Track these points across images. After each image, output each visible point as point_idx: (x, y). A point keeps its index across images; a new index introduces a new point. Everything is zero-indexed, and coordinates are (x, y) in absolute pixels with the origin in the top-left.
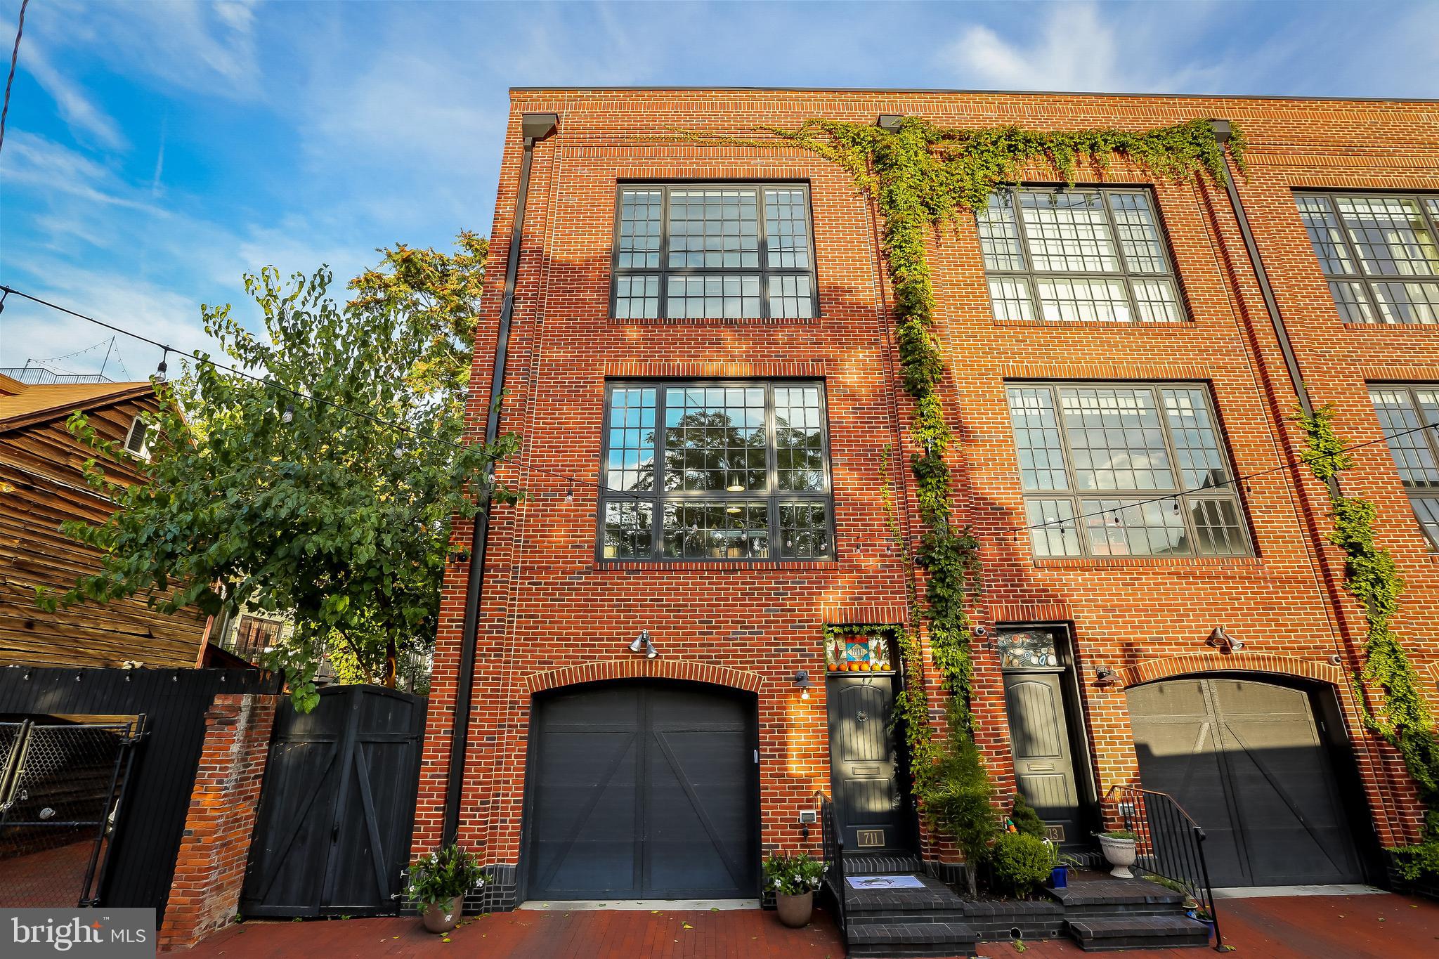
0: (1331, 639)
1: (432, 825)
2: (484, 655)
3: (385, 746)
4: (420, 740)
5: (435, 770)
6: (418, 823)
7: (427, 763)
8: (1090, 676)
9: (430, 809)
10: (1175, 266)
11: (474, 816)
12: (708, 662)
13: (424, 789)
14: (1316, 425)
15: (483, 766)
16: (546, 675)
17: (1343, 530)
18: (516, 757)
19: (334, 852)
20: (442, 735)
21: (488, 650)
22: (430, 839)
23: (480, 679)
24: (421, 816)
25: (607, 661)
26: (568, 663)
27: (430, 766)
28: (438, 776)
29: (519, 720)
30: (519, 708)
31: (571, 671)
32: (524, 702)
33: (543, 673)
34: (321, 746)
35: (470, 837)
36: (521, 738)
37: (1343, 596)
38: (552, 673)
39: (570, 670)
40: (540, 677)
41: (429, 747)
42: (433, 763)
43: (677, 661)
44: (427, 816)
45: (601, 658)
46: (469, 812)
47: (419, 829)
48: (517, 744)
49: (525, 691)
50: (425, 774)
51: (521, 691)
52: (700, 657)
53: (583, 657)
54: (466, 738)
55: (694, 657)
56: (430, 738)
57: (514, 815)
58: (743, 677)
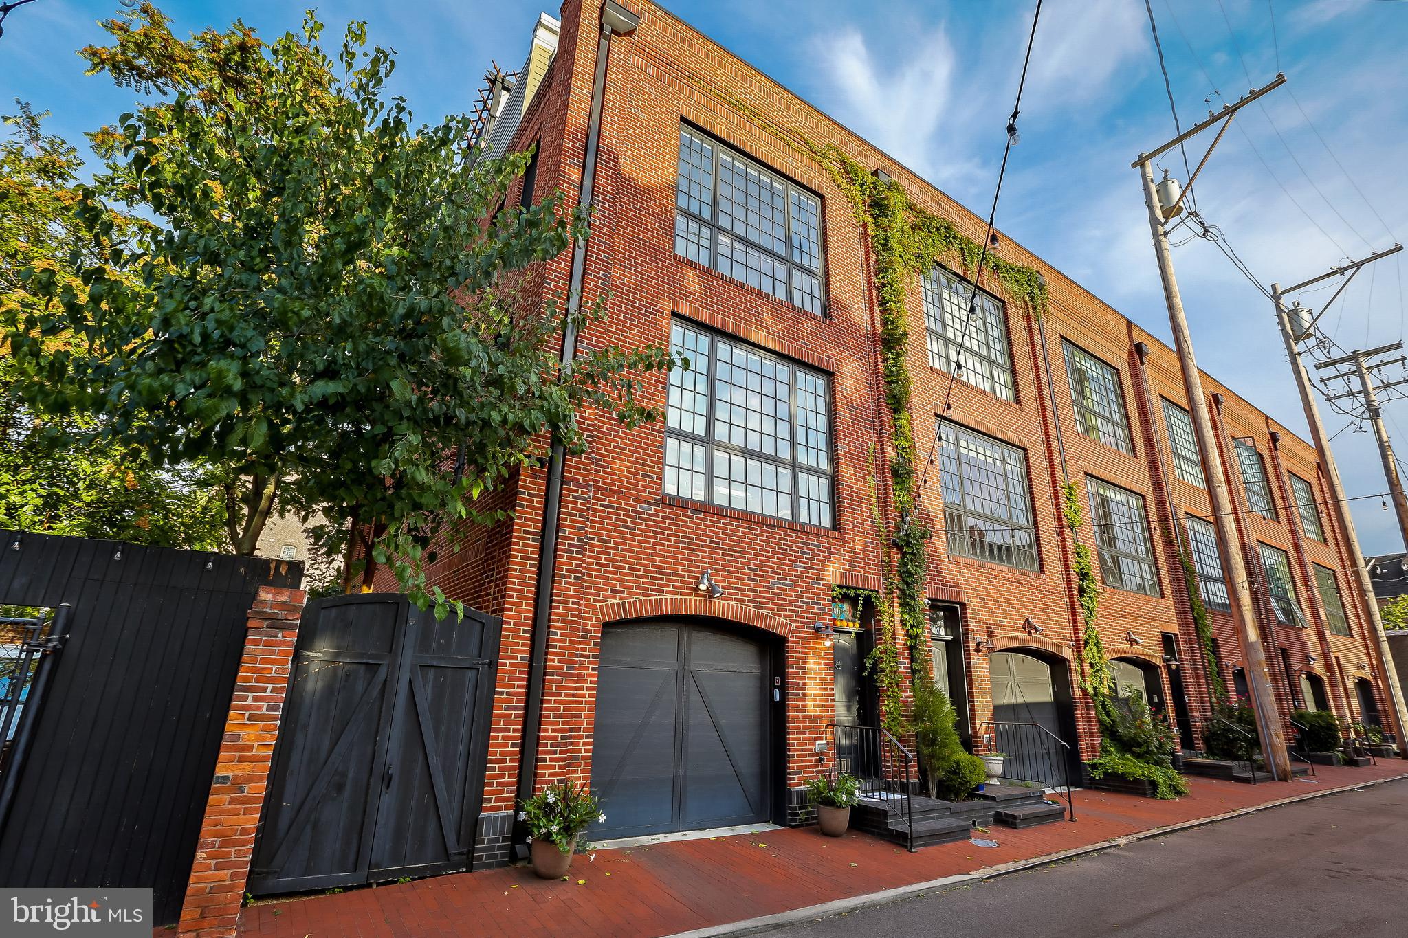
0: (1068, 633)
1: (508, 764)
2: (564, 576)
3: (450, 672)
4: (493, 666)
5: (511, 701)
6: (492, 761)
7: (501, 693)
8: (972, 645)
9: (506, 745)
10: (1013, 364)
11: (555, 752)
12: (754, 607)
13: (498, 723)
14: (1071, 494)
15: (563, 698)
16: (618, 604)
17: (1079, 563)
18: (588, 689)
19: (387, 801)
20: (519, 661)
21: (568, 570)
22: (506, 779)
23: (559, 602)
24: (495, 753)
25: (674, 597)
26: (638, 594)
27: (505, 696)
28: (515, 708)
29: (591, 650)
30: (592, 637)
31: (641, 603)
32: (595, 631)
33: (615, 602)
34: (363, 667)
35: (551, 775)
36: (593, 669)
37: (1077, 604)
38: (624, 603)
39: (640, 601)
40: (610, 606)
41: (504, 675)
42: (508, 693)
43: (731, 603)
44: (502, 753)
45: (668, 592)
46: (549, 748)
47: (493, 769)
48: (589, 676)
49: (597, 619)
50: (500, 707)
51: (594, 620)
52: (749, 601)
53: (653, 590)
54: (545, 667)
55: (743, 600)
56: (505, 665)
57: (586, 751)
58: (778, 623)
